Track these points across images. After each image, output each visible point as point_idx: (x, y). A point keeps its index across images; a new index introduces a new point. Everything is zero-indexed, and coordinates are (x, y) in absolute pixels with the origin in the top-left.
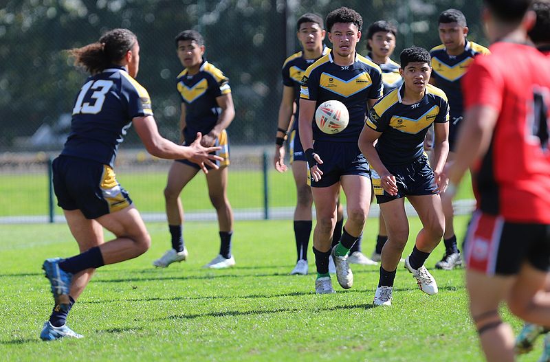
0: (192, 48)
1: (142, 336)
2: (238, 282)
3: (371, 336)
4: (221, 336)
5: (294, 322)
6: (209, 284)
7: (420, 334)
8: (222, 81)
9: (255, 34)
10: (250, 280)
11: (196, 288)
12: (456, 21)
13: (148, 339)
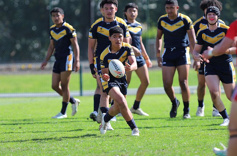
0: (58, 16)
1: (23, 150)
2: (68, 125)
3: (130, 150)
4: (60, 150)
5: (94, 144)
6: (55, 126)
7: (152, 149)
8: (73, 31)
9: (76, 10)
10: (74, 124)
11: (49, 128)
12: (173, 3)
13: (26, 152)
